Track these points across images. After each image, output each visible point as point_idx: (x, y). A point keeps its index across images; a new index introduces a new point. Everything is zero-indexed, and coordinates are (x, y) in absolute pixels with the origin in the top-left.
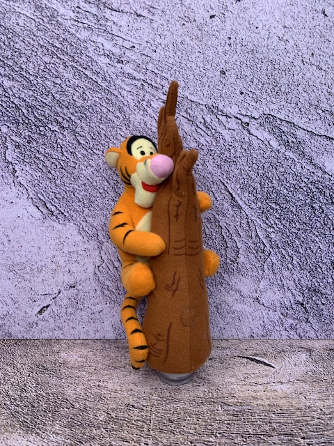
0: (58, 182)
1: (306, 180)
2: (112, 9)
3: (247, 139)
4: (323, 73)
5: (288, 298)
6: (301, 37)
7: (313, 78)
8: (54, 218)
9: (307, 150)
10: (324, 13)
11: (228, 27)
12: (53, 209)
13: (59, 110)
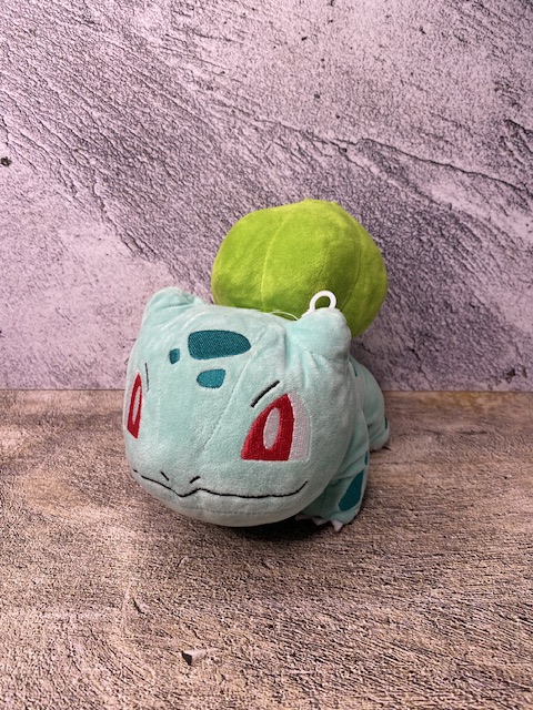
0: (147, 217)
1: (411, 210)
2: (201, 36)
3: (345, 166)
4: (425, 94)
5: (397, 344)
6: (399, 56)
7: (414, 100)
8: (144, 256)
9: (412, 177)
10: (421, 30)
11: (321, 49)
12: (143, 246)
13: (148, 140)
